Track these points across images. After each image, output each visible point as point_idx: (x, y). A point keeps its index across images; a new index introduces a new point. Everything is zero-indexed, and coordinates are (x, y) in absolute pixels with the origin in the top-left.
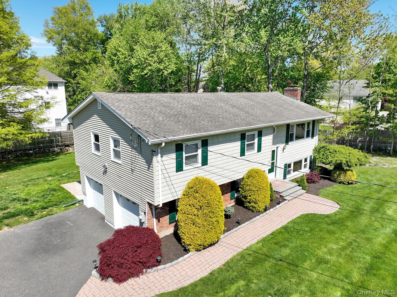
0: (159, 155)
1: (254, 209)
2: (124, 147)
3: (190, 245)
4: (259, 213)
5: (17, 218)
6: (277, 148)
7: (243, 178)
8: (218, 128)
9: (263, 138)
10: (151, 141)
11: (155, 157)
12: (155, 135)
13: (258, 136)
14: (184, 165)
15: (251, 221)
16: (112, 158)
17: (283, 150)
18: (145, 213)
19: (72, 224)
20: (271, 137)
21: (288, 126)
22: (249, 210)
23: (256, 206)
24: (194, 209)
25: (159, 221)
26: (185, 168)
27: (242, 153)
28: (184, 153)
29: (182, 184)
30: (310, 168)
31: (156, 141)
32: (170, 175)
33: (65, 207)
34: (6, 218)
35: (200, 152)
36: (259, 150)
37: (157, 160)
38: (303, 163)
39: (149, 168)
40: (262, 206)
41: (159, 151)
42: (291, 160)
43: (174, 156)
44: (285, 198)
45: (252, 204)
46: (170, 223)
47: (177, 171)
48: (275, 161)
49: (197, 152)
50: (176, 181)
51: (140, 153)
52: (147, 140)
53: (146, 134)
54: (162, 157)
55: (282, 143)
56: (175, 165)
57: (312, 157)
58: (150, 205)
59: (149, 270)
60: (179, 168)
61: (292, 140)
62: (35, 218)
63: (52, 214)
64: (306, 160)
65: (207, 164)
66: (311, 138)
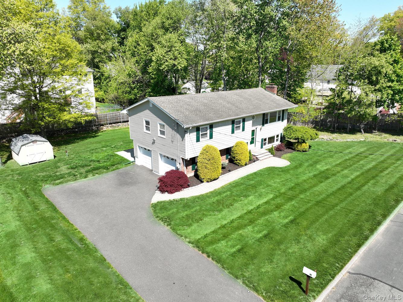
0: (188, 133)
1: (239, 164)
2: (167, 129)
3: (204, 179)
4: (242, 166)
6: (256, 128)
7: (233, 147)
8: (219, 118)
9: (246, 123)
10: (185, 127)
11: (186, 134)
12: (187, 123)
13: (243, 122)
14: (200, 138)
15: (236, 170)
16: (159, 135)
17: (260, 130)
18: (180, 164)
20: (251, 122)
21: (264, 114)
22: (237, 165)
23: (240, 162)
24: (206, 161)
25: (187, 168)
26: (201, 139)
27: (233, 132)
28: (200, 132)
29: (199, 149)
30: (281, 141)
31: (188, 126)
32: (193, 144)
33: (125, 165)
35: (208, 132)
36: (243, 130)
37: (187, 136)
38: (276, 138)
39: (182, 140)
40: (243, 163)
41: (188, 131)
42: (267, 136)
43: (195, 133)
44: (259, 159)
45: (238, 161)
46: (192, 170)
47: (197, 142)
48: (255, 137)
50: (196, 147)
51: (178, 132)
52: (183, 126)
53: (182, 123)
54: (189, 134)
55: (260, 125)
56: (196, 138)
57: (283, 134)
58: (183, 159)
60: (198, 140)
61: (267, 123)
64: (278, 136)
65: (212, 138)
66: (281, 121)
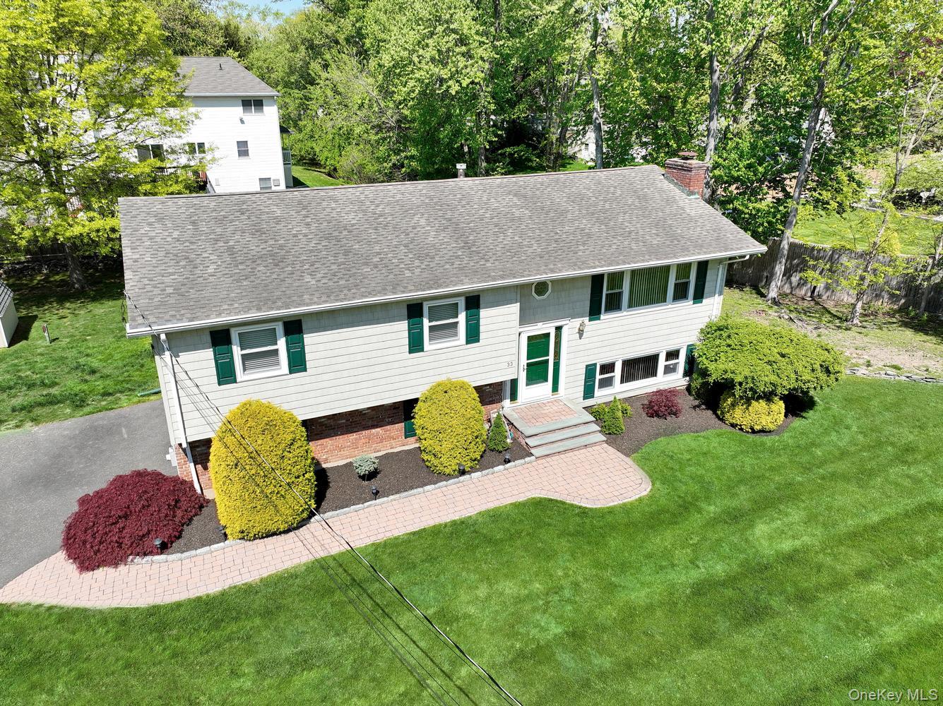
0: (167, 353)
1: (432, 468)
4: (443, 476)
5: (56, 407)
6: (558, 328)
9: (486, 312)
13: (467, 308)
14: (239, 368)
15: (405, 494)
17: (580, 334)
19: (126, 436)
20: (513, 308)
21: (597, 280)
23: (436, 461)
25: (205, 469)
26: (242, 375)
27: (415, 347)
28: (235, 348)
30: (687, 374)
33: (141, 396)
34: (41, 405)
36: (473, 338)
38: (662, 363)
40: (449, 464)
41: (166, 347)
43: (207, 353)
44: (532, 451)
48: (551, 357)
49: (276, 344)
50: (222, 402)
54: (176, 356)
55: (575, 316)
56: (213, 372)
59: (138, 559)
60: (227, 377)
61: (614, 308)
62: (81, 413)
63: (112, 409)
64: (672, 355)
65: (304, 370)
66: (692, 302)
